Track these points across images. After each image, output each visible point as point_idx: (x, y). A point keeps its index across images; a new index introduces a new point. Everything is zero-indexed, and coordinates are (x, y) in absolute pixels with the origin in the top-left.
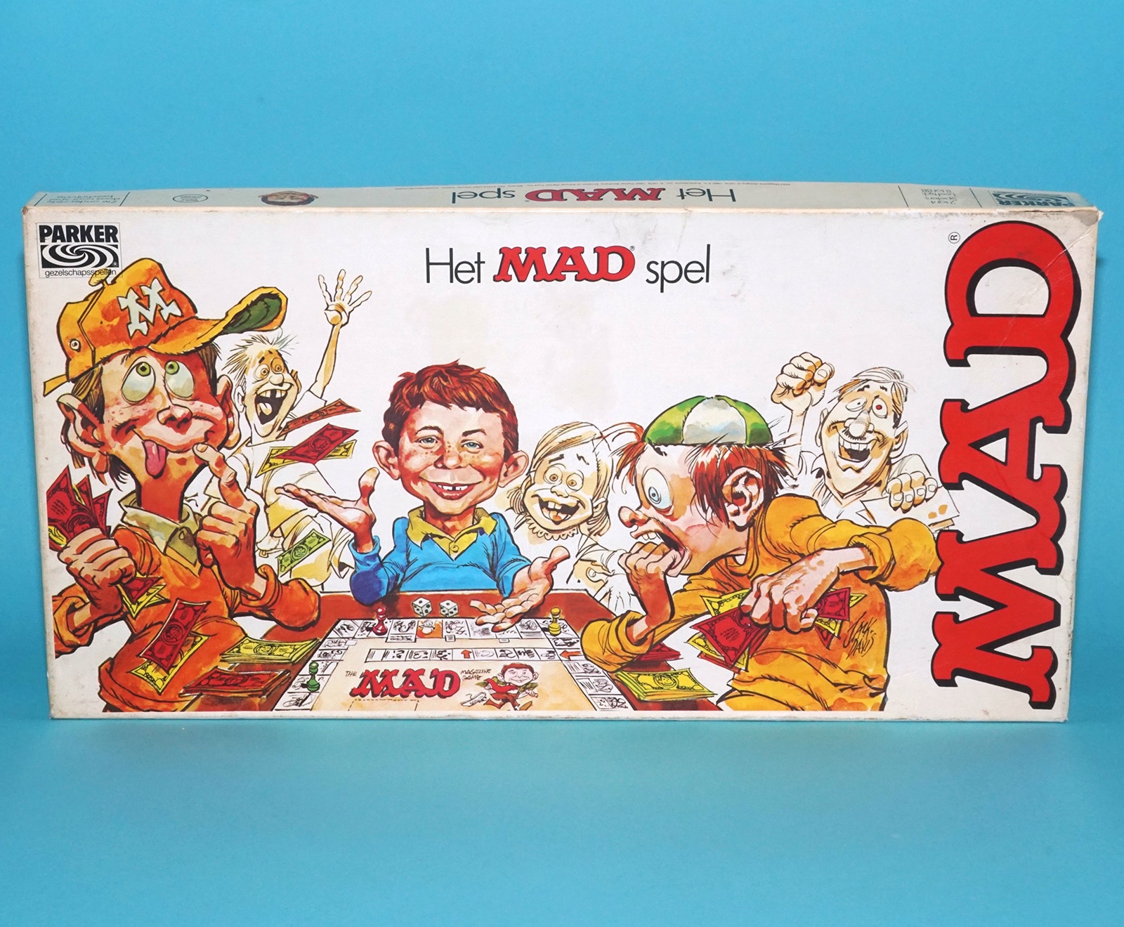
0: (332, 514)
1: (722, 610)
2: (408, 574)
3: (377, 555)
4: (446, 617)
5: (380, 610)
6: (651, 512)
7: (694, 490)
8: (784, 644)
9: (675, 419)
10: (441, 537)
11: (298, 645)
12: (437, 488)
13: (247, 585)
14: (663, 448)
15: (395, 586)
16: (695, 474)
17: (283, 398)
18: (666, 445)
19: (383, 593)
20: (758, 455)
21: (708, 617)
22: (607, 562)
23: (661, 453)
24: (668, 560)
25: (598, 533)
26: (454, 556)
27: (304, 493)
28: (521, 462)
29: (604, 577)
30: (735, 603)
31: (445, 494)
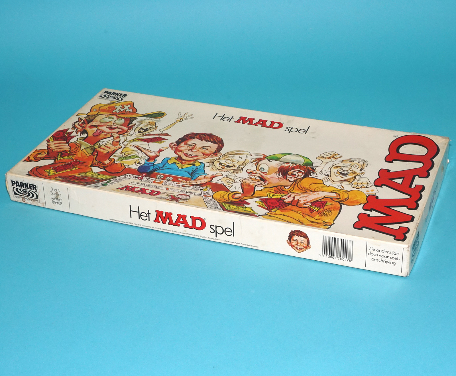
0: (145, 153)
1: (273, 197)
2: (160, 169)
3: (154, 163)
4: (167, 180)
5: (144, 174)
6: (259, 172)
7: (278, 170)
8: (294, 209)
9: (278, 156)
10: (178, 164)
11: (108, 176)
12: (186, 155)
13: (103, 161)
14: (271, 161)
15: (154, 170)
16: (280, 167)
17: (148, 130)
18: (273, 160)
19: (149, 171)
20: (306, 168)
21: (268, 198)
22: (235, 179)
23: (270, 161)
24: (259, 183)
25: (236, 173)
26: (180, 168)
27: (139, 147)
28: (218, 155)
29: (232, 182)
30: (279, 197)
31: (187, 156)
